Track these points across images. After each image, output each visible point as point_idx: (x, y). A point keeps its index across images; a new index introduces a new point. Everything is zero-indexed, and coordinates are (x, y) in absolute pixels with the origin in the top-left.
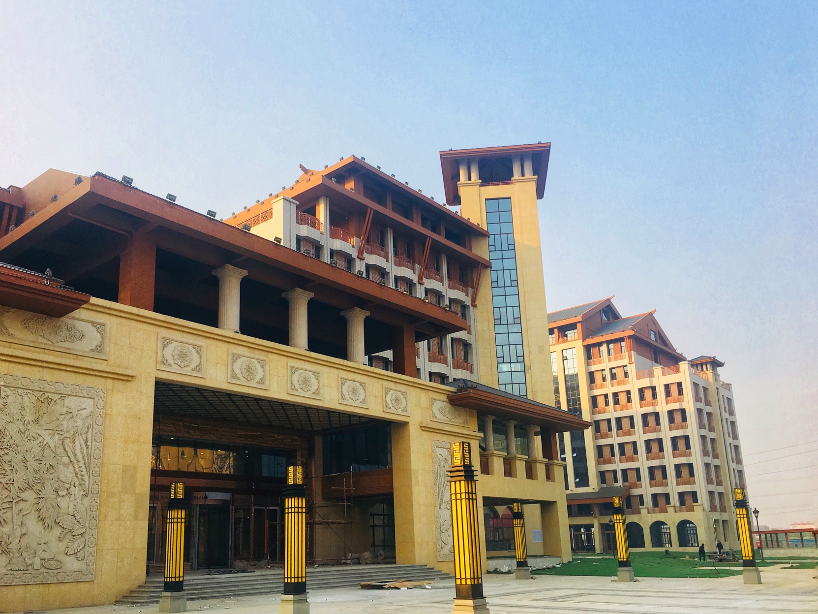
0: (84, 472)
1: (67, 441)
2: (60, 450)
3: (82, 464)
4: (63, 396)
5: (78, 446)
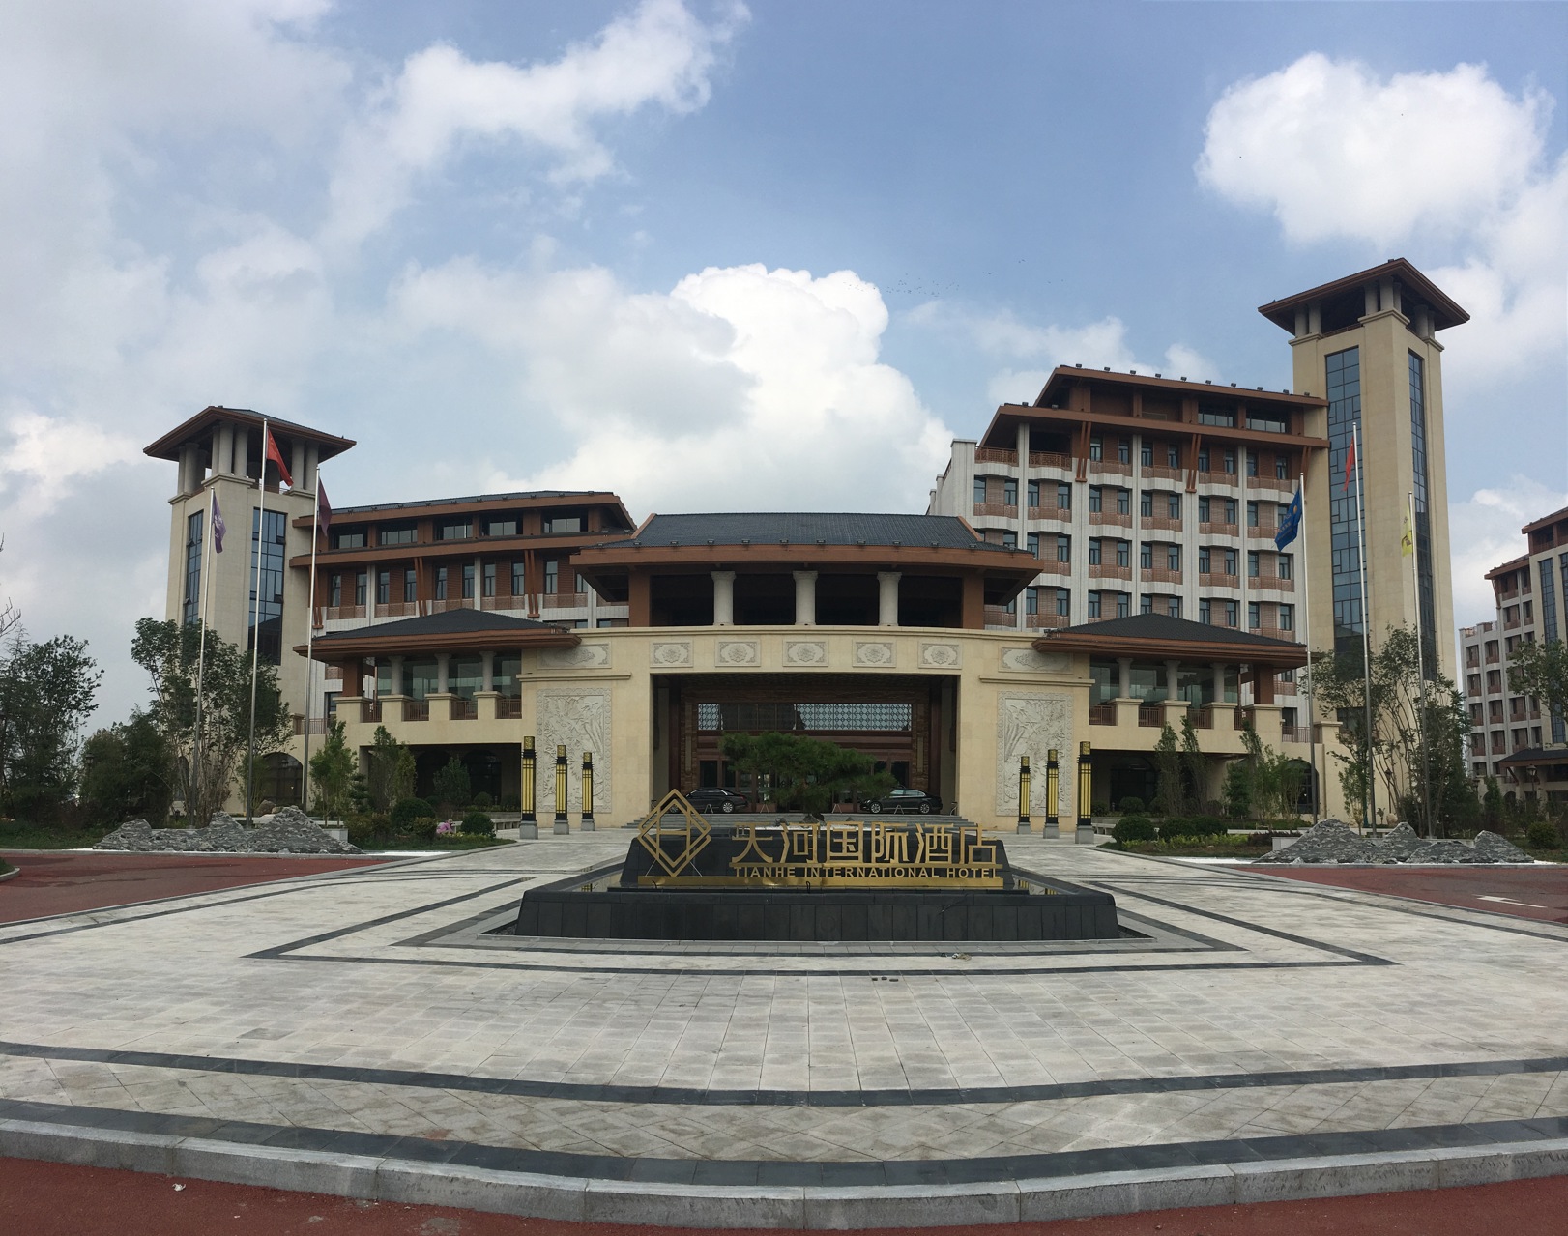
0: (600, 744)
1: (587, 725)
2: (583, 731)
3: (598, 738)
4: (582, 697)
5: (594, 728)
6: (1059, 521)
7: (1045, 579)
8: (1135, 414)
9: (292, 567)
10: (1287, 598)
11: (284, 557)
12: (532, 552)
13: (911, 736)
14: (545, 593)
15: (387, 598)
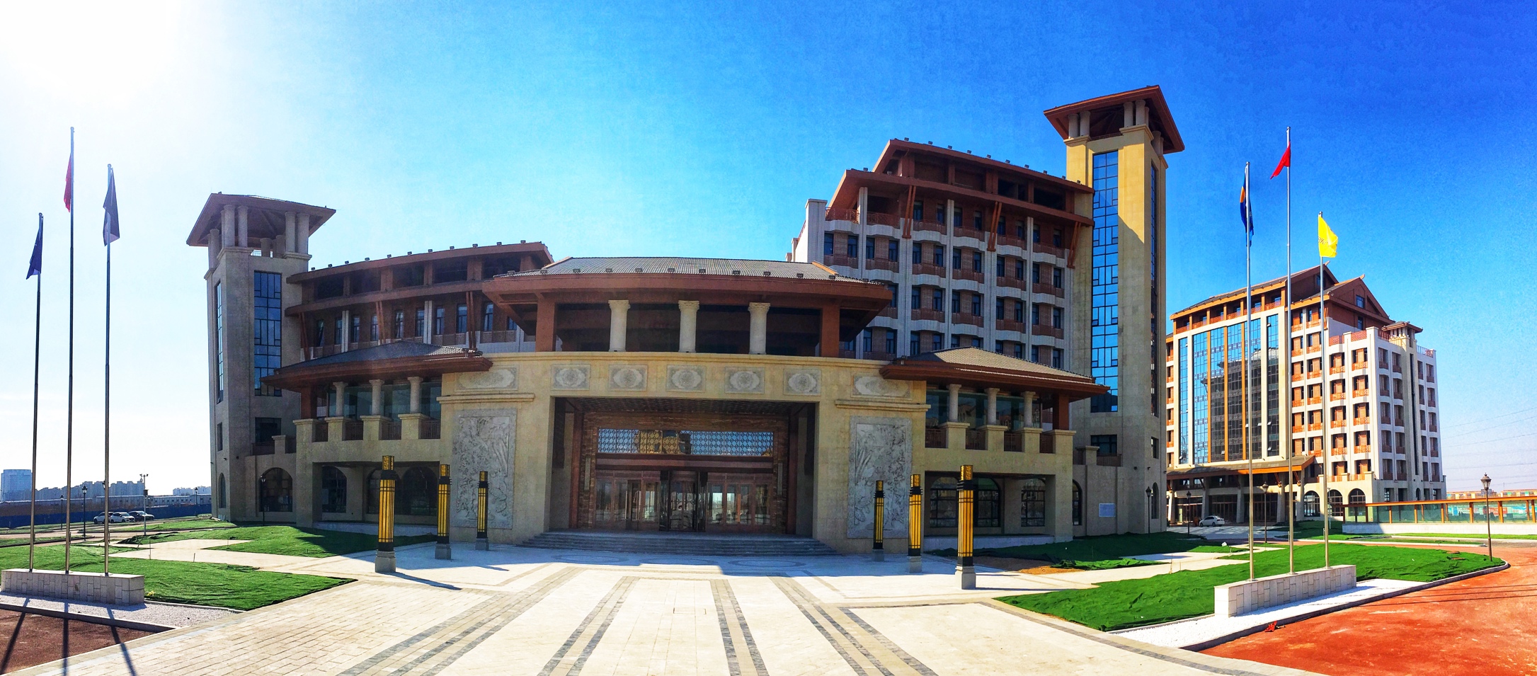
0: (505, 463)
1: (494, 444)
2: (491, 451)
3: (503, 457)
4: (492, 418)
5: (501, 447)
6: (890, 272)
7: (879, 321)
8: (950, 182)
9: (286, 315)
10: (1059, 344)
11: (281, 308)
12: (471, 294)
13: (773, 462)
14: (482, 330)
15: (358, 338)
